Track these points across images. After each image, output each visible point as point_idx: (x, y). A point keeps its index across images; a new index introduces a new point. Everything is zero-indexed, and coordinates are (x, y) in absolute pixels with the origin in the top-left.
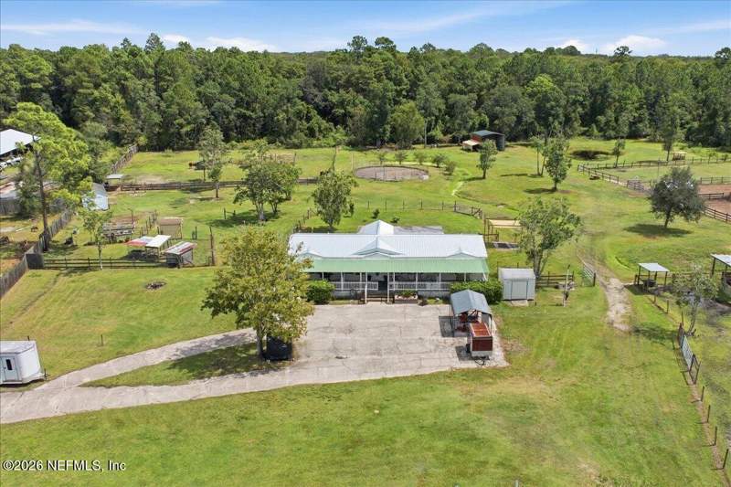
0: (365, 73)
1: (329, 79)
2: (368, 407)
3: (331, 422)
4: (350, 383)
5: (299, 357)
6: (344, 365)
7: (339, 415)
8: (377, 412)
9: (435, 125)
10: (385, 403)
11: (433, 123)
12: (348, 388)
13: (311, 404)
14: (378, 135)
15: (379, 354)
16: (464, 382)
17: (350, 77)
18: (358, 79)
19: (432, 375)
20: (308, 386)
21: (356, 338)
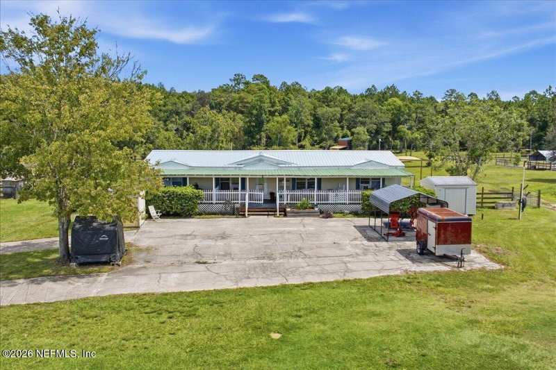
0: (244, 98)
1: (213, 104)
2: (255, 328)
3: (166, 356)
4: (217, 292)
5: (131, 262)
6: (209, 270)
7: (186, 342)
8: (276, 336)
9: (305, 137)
10: (292, 320)
11: (303, 135)
12: (214, 299)
13: (129, 323)
14: (255, 141)
15: (270, 258)
16: (440, 289)
17: (231, 102)
18: (238, 103)
19: (374, 281)
20: (134, 296)
21: (233, 244)
